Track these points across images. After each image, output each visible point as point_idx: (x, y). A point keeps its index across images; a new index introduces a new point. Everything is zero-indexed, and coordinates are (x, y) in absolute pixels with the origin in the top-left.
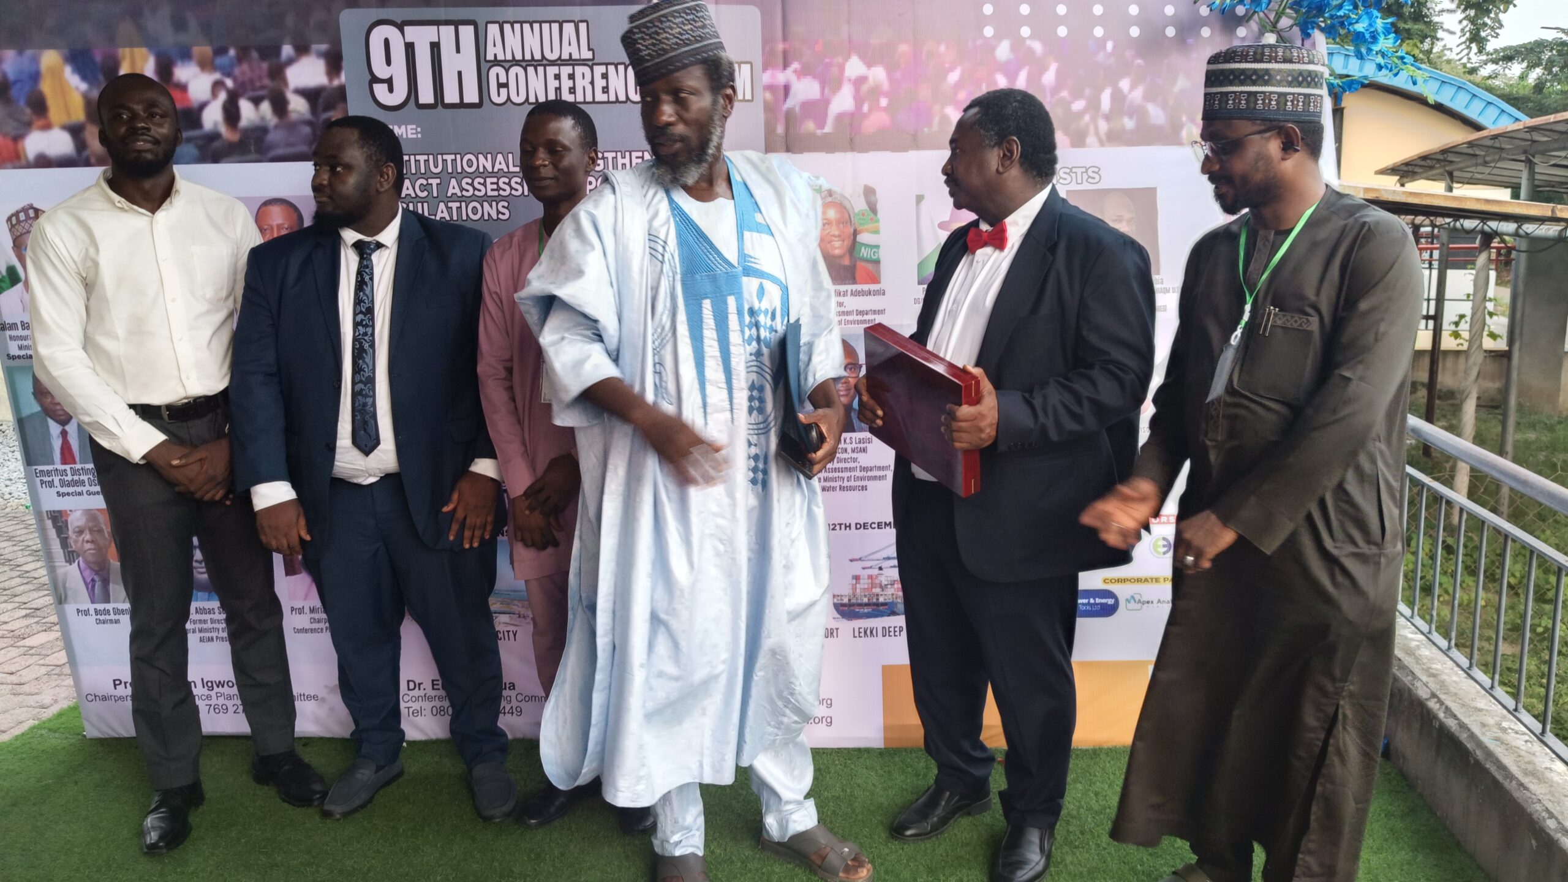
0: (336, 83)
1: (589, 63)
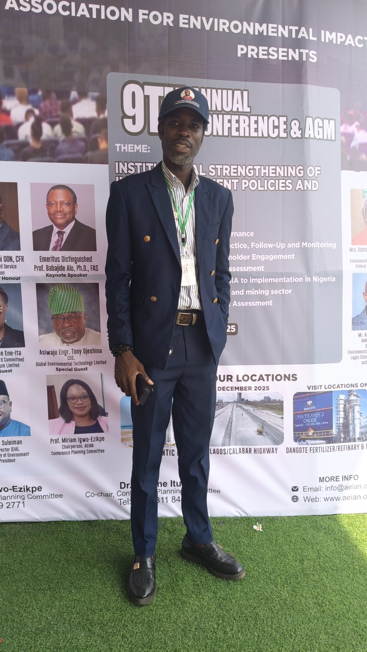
0: (102, 116)
1: (248, 114)
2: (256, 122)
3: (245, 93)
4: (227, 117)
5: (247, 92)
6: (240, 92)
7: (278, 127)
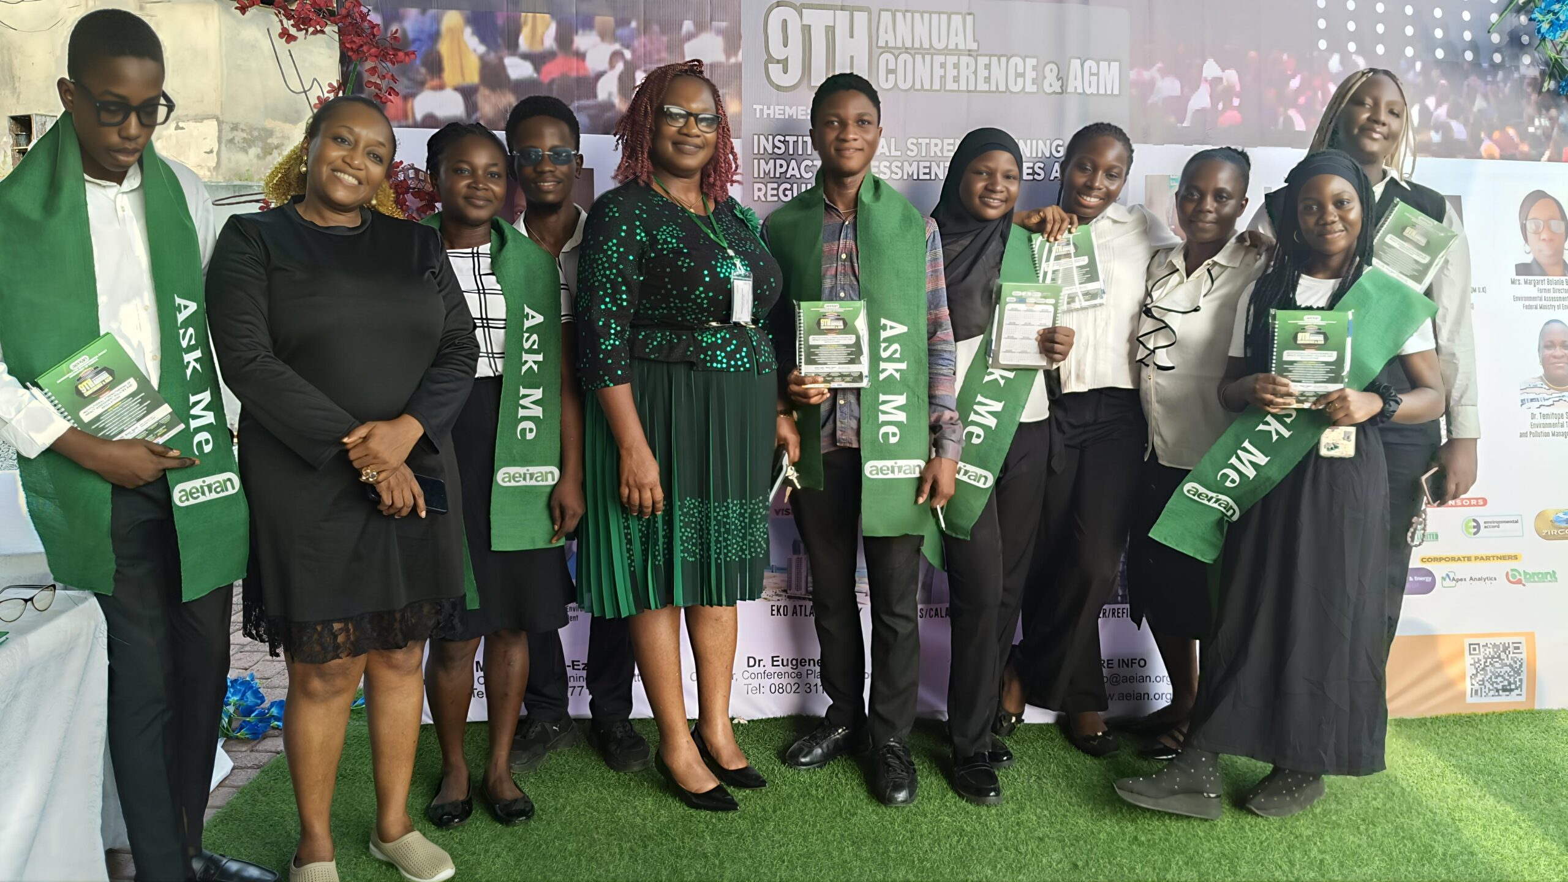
0: (733, 60)
1: (974, 54)
2: (988, 67)
3: (969, 18)
4: (939, 59)
5: (972, 17)
6: (959, 17)
7: (1023, 75)
